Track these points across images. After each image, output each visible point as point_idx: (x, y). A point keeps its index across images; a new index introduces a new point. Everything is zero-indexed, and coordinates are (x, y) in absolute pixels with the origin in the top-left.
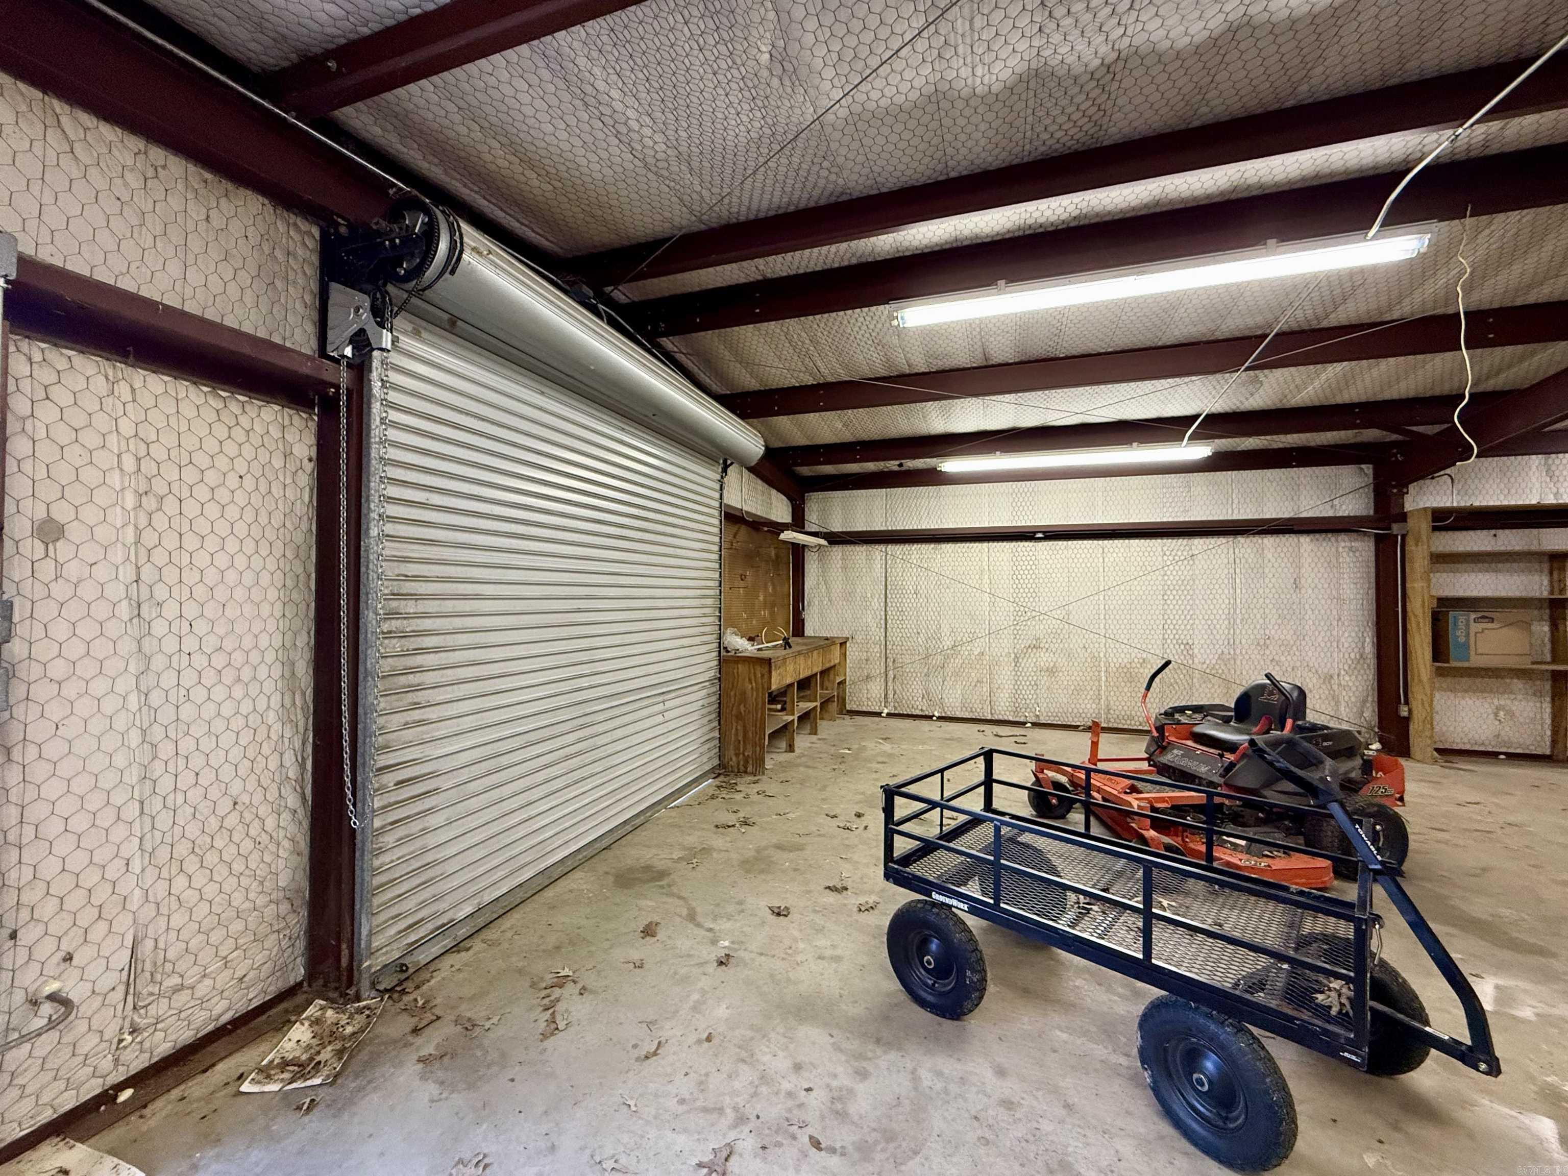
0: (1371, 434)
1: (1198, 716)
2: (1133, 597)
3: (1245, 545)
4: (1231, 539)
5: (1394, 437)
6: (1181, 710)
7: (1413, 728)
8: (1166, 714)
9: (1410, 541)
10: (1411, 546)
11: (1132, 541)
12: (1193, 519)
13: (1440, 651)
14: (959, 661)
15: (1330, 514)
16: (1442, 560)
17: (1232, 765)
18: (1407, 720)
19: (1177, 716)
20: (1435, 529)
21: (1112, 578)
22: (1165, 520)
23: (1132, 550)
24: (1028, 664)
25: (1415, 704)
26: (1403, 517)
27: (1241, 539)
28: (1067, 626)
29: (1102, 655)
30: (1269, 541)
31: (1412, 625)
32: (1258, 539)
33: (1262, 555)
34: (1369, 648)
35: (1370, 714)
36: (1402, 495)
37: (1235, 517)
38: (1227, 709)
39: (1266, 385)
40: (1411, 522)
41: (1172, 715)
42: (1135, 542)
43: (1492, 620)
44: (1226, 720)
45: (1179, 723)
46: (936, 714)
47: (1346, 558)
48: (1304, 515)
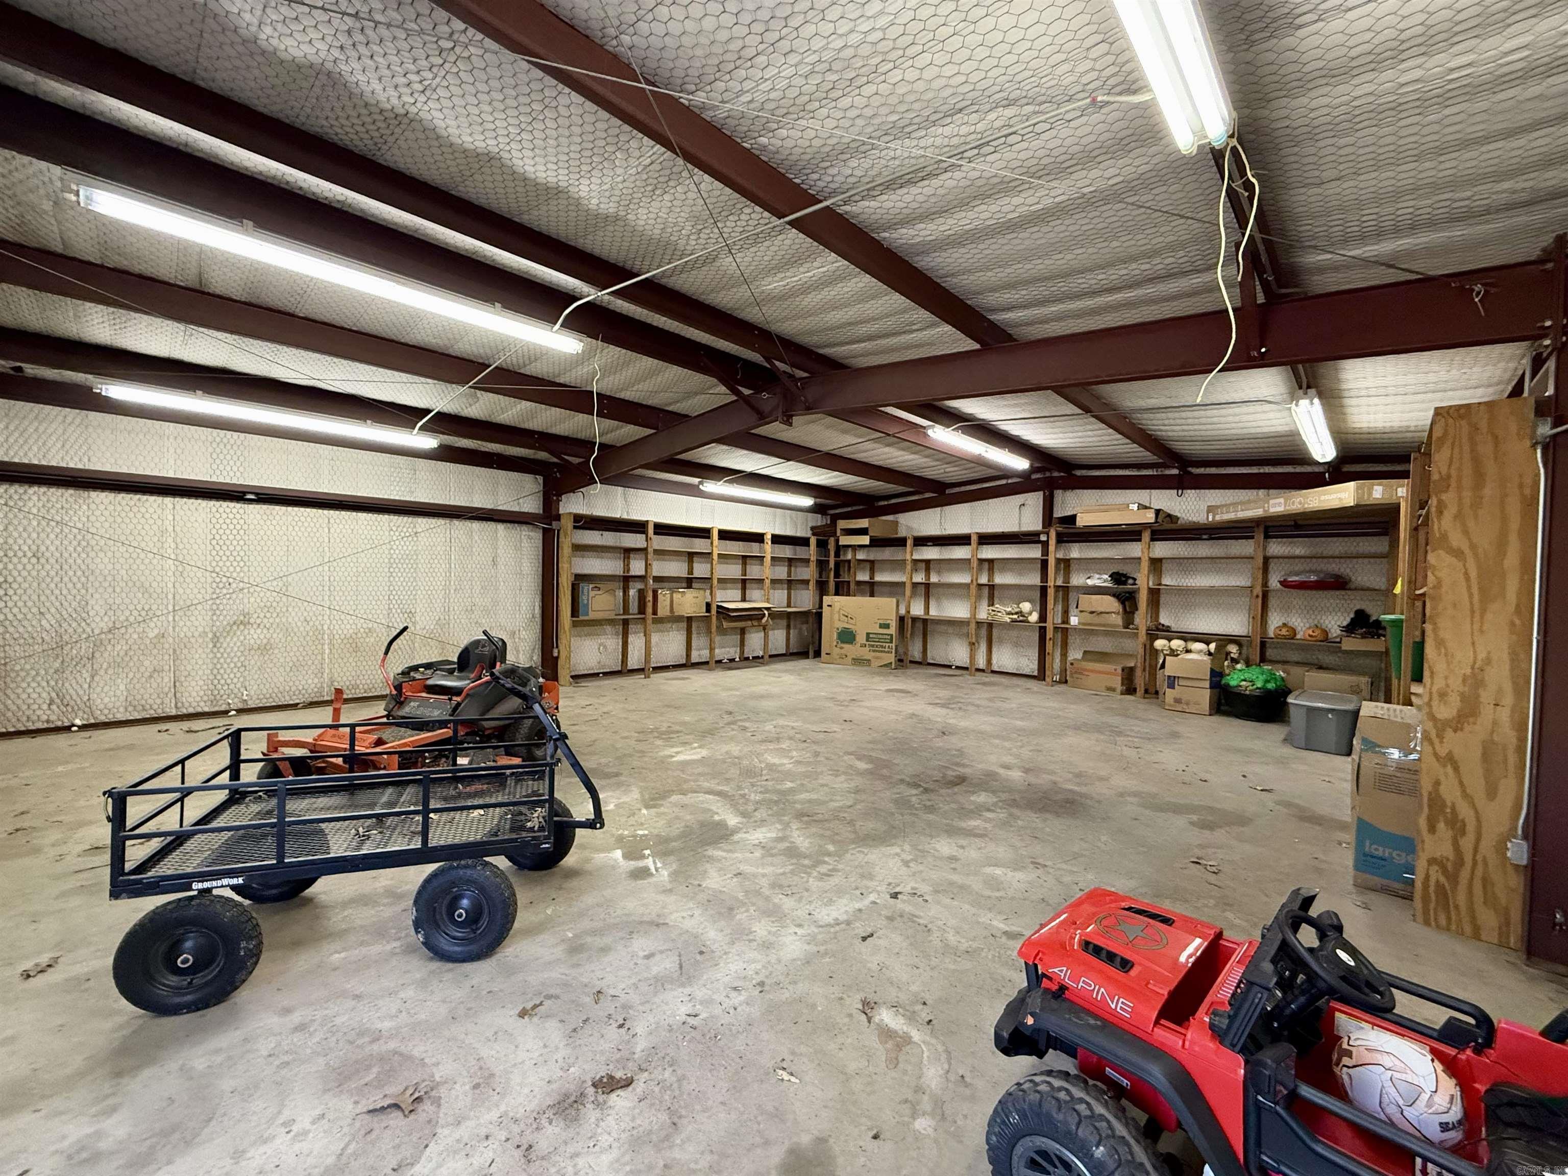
0: (543, 455)
1: (429, 672)
2: (360, 569)
3: (460, 527)
4: (448, 521)
5: (555, 460)
6: (415, 668)
7: (561, 662)
8: (403, 673)
9: (562, 535)
10: (562, 539)
11: (360, 514)
12: (417, 500)
13: (575, 612)
14: (121, 647)
15: (517, 509)
16: (579, 548)
17: (459, 704)
18: (557, 658)
19: (412, 674)
20: (575, 527)
21: (338, 550)
22: (392, 497)
23: (360, 522)
24: (232, 643)
25: (561, 647)
26: (558, 517)
27: (456, 522)
28: (284, 599)
29: (326, 627)
30: (476, 525)
31: (561, 595)
32: (468, 523)
33: (471, 537)
34: (538, 611)
35: (537, 658)
36: (558, 501)
37: (452, 503)
38: (452, 663)
39: (481, 401)
40: (563, 521)
41: (408, 673)
42: (362, 516)
43: (599, 589)
44: (451, 672)
45: (414, 679)
46: (78, 722)
47: (526, 544)
48: (500, 508)
